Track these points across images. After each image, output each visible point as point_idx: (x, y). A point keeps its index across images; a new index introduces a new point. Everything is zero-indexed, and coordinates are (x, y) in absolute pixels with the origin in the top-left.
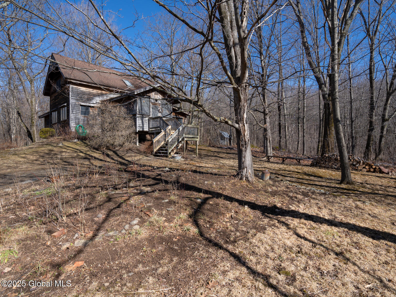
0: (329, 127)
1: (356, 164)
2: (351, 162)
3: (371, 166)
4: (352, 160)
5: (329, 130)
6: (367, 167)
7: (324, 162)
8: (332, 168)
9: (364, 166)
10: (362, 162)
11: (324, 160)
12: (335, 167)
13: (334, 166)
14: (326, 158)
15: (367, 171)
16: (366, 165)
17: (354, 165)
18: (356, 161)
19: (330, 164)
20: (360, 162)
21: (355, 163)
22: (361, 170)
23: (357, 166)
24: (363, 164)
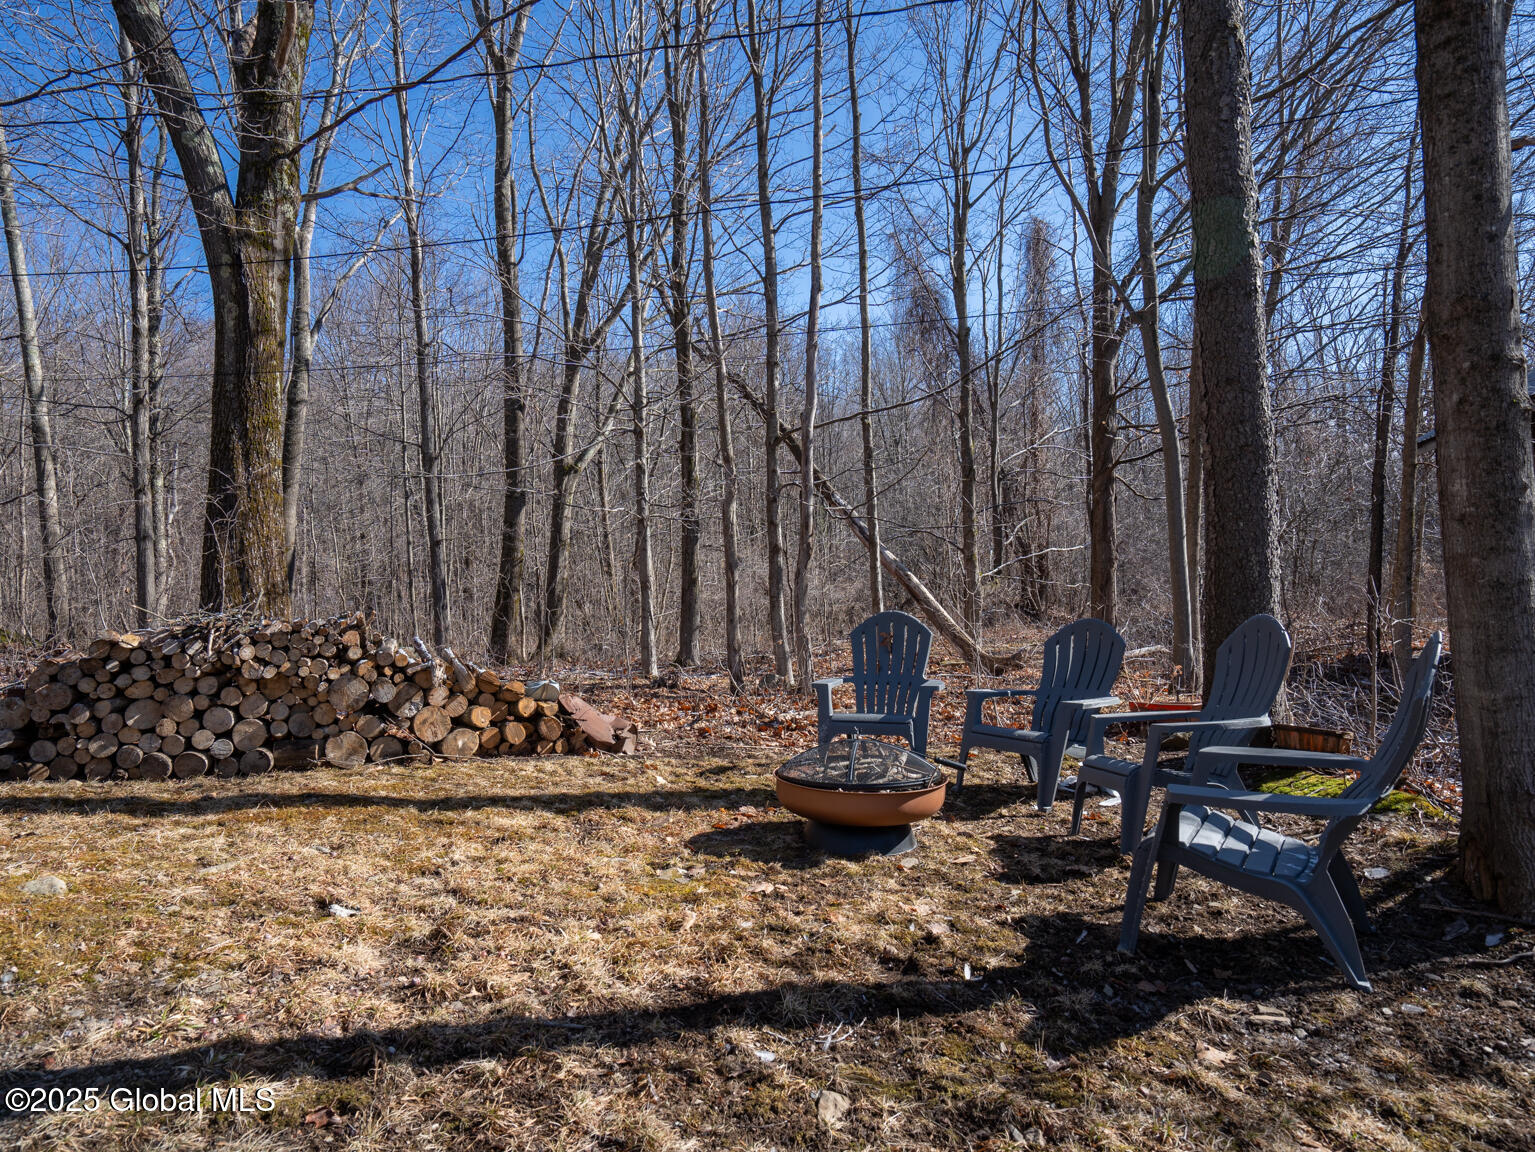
0: (244, 435)
1: (399, 702)
2: (357, 689)
3: (504, 703)
4: (365, 667)
5: (246, 456)
6: (481, 716)
7: (103, 708)
8: (186, 764)
9: (459, 706)
10: (440, 674)
11: (106, 692)
12: (223, 748)
13: (203, 739)
14: (126, 667)
15: (484, 752)
16: (472, 702)
17: (384, 712)
18: (396, 669)
19: (168, 727)
20: (428, 671)
21: (386, 694)
22: (436, 747)
23: (407, 711)
24: (452, 694)
